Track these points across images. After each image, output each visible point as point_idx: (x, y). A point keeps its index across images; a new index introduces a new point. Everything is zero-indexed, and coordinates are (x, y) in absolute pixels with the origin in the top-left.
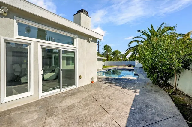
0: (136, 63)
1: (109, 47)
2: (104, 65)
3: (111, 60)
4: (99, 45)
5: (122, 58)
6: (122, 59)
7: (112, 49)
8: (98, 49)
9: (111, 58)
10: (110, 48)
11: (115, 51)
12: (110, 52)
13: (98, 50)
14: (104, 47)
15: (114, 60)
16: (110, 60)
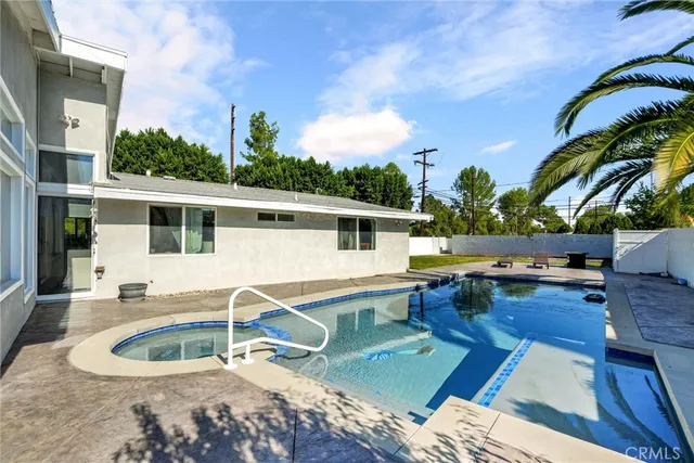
0: (617, 244)
1: (485, 176)
2: (446, 252)
3: (491, 230)
4: (424, 164)
5: (545, 223)
6: (543, 227)
7: (493, 185)
8: (424, 182)
9: (489, 221)
10: (487, 181)
11: (512, 192)
12: (485, 197)
13: (424, 187)
14: (461, 178)
15: (503, 232)
16: (485, 230)
